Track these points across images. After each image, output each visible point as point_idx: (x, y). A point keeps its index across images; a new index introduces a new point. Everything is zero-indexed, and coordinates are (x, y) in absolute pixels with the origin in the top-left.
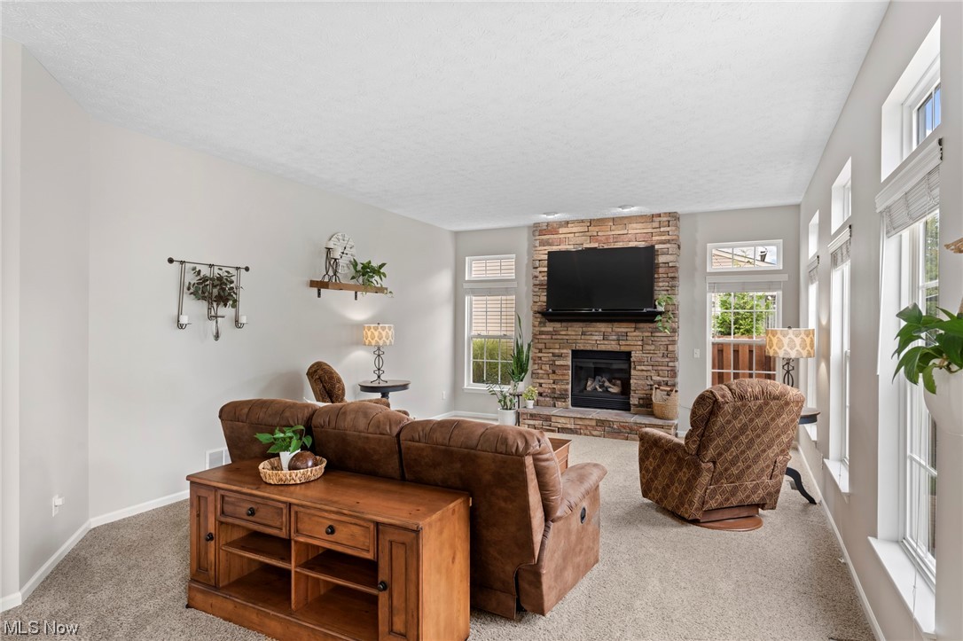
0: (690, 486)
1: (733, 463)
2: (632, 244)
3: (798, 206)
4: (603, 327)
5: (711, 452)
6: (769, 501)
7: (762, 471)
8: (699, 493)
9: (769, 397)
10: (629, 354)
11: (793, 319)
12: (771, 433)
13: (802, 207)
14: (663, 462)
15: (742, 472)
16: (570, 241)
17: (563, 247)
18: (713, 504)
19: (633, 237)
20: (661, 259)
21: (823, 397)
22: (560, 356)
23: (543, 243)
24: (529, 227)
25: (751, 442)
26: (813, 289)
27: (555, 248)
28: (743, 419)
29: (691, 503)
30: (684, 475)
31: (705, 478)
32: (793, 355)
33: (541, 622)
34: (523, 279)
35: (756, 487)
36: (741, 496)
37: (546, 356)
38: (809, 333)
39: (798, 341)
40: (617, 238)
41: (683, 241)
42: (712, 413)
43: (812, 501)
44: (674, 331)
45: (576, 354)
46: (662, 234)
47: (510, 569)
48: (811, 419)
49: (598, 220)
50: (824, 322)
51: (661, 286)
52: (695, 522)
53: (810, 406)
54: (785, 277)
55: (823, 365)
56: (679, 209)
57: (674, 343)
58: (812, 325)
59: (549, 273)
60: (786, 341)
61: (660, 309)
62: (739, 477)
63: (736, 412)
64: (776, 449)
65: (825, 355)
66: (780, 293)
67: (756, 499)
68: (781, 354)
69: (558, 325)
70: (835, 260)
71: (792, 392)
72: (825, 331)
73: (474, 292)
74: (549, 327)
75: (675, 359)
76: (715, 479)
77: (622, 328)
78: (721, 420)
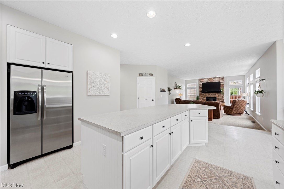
0: (232, 111)
1: (238, 108)
2: (216, 81)
3: (245, 75)
4: (211, 93)
5: (235, 107)
6: (242, 113)
7: (241, 109)
8: (233, 111)
9: (242, 101)
10: (216, 97)
11: (244, 91)
12: (243, 105)
13: (246, 76)
14: (227, 108)
15: (239, 109)
16: (205, 81)
17: (204, 82)
18: (235, 113)
19: (216, 80)
20: (221, 83)
21: (250, 101)
22: (204, 98)
23: (201, 82)
24: (198, 79)
25: (240, 106)
26: (248, 88)
27: (203, 82)
28: (239, 103)
29: (232, 113)
30: (231, 110)
31: (234, 110)
32: (245, 96)
33: (220, 119)
34: (197, 87)
35: (241, 111)
36: (238, 112)
37: (202, 98)
38: (248, 93)
39: (246, 94)
40: (213, 81)
41: (225, 81)
42: (235, 102)
43: (248, 114)
44: (224, 94)
45: (207, 97)
46: (221, 80)
47: (217, 114)
48: (248, 104)
49: (210, 78)
50: (250, 92)
51: (221, 87)
52: (232, 115)
53: (248, 103)
54: (243, 86)
55: (250, 97)
56: (224, 76)
57: (224, 95)
58: (248, 92)
59: (202, 86)
60: (244, 94)
61: (221, 91)
62: (238, 110)
63: (238, 102)
64: (243, 107)
65: (250, 96)
66: (242, 88)
67: (240, 113)
68: (243, 96)
69: (204, 93)
70: (251, 84)
71: (245, 100)
72: (250, 93)
73: (189, 89)
74: (202, 94)
75: (224, 98)
76: (235, 110)
77: (215, 94)
78: (236, 103)
